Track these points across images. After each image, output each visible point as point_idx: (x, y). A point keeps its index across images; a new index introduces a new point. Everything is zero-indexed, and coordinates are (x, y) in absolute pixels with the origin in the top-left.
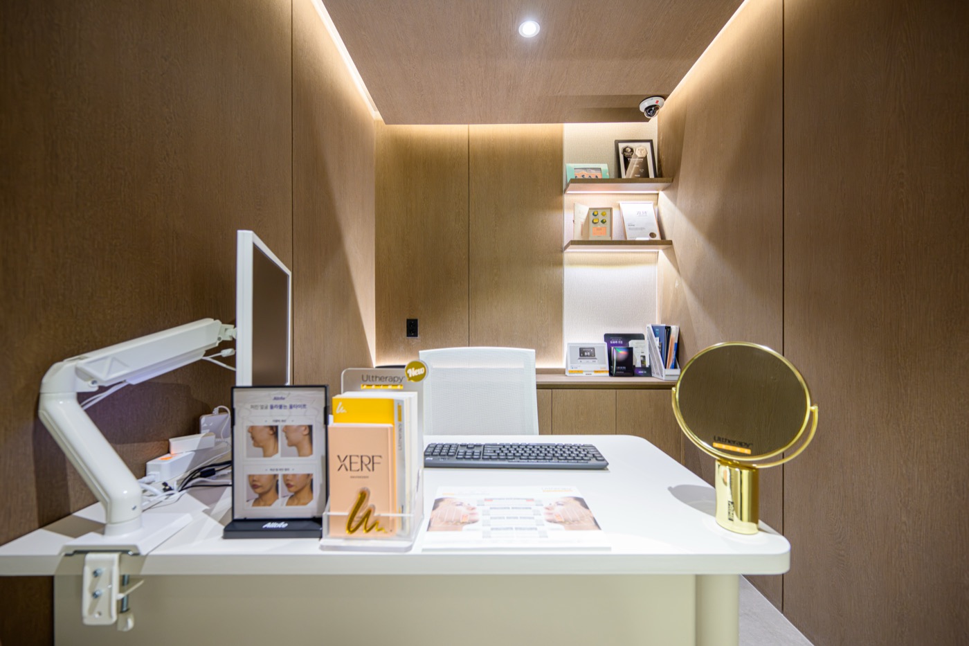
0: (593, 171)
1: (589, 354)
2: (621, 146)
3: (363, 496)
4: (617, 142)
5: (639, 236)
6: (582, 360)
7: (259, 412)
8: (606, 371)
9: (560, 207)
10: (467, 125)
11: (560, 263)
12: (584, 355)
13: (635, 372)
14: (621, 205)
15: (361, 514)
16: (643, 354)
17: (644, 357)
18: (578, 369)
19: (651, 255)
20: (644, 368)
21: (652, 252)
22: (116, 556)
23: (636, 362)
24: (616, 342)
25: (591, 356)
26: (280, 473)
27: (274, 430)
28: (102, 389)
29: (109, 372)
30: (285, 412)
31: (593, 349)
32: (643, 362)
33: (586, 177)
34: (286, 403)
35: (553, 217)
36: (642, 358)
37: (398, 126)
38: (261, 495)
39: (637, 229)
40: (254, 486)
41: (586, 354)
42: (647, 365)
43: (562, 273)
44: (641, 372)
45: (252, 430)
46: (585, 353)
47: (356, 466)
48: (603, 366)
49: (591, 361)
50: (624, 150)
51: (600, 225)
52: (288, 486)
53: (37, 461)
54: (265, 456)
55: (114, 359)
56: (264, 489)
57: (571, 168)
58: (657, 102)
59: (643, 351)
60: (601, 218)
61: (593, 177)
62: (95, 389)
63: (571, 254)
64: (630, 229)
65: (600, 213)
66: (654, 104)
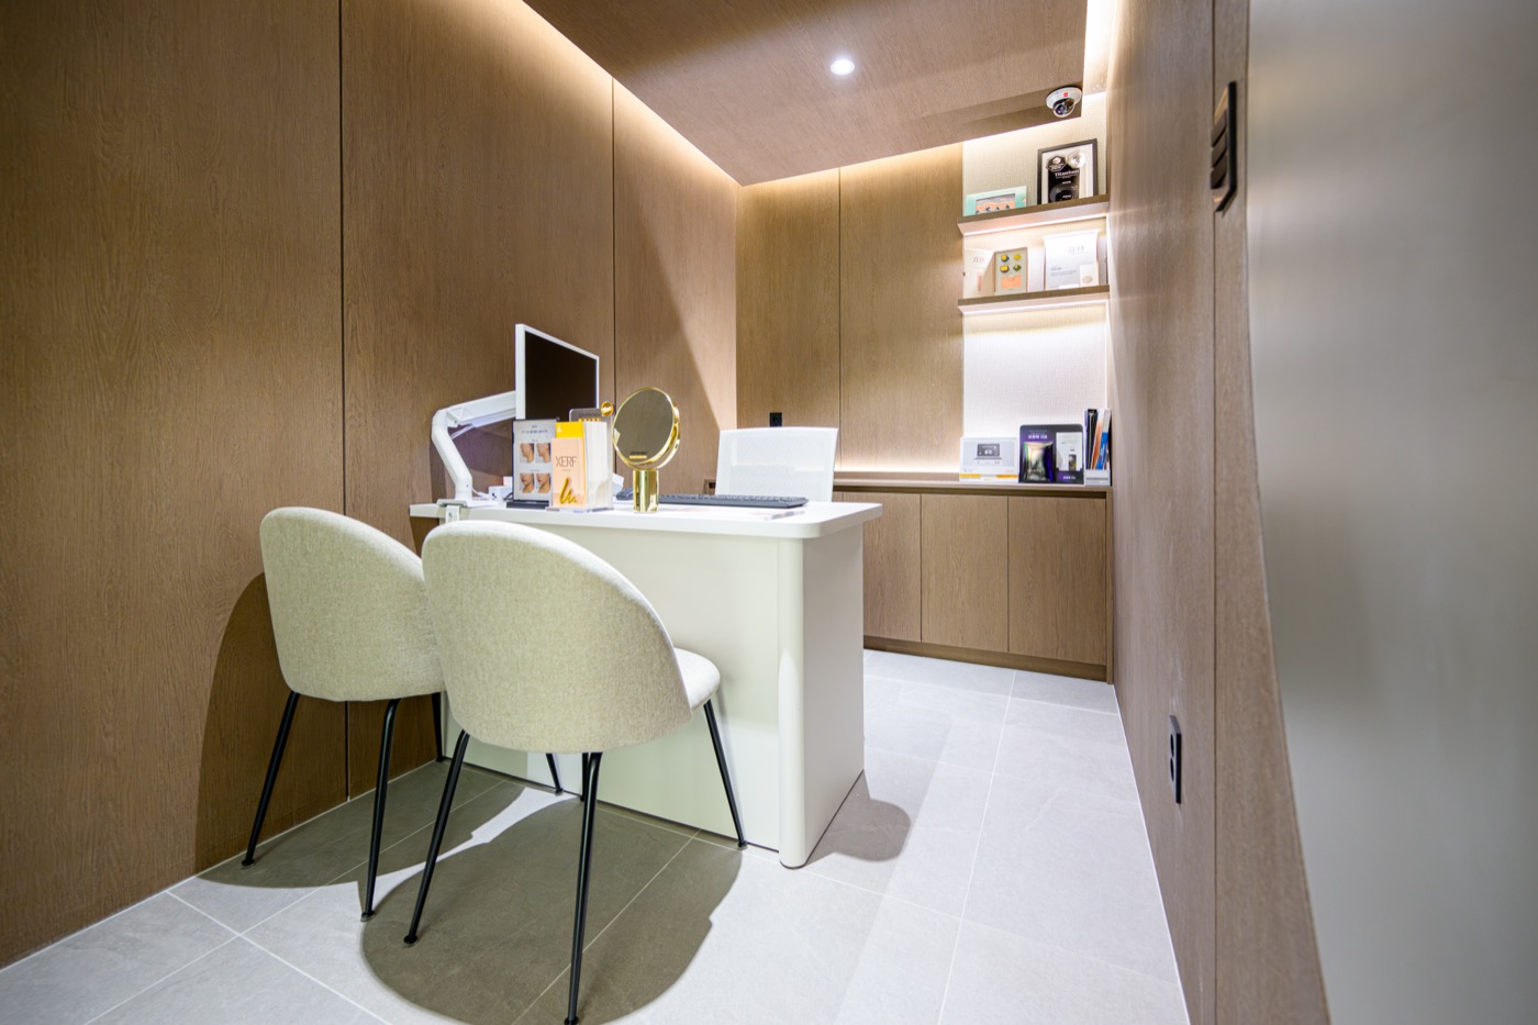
0: (1005, 199)
1: (990, 452)
2: (1046, 157)
3: (568, 481)
4: (1041, 152)
5: (1064, 284)
6: (981, 461)
7: (525, 435)
8: (1015, 476)
9: (958, 255)
10: (837, 169)
11: (958, 331)
12: (983, 454)
13: (1058, 477)
14: (1046, 241)
15: (567, 492)
16: (1073, 453)
17: (1074, 457)
18: (975, 472)
19: (1096, 308)
20: (1072, 472)
21: (1098, 305)
22: (458, 507)
23: (1061, 464)
24: (1038, 437)
25: (993, 454)
26: (535, 473)
27: (532, 445)
28: (460, 428)
29: (463, 416)
30: (537, 435)
31: (998, 445)
32: (1072, 464)
33: (993, 209)
34: (537, 429)
35: (949, 270)
36: (1071, 459)
37: (760, 185)
38: (526, 486)
39: (1064, 273)
40: (523, 481)
41: (986, 452)
42: (1078, 469)
43: (961, 345)
44: (1068, 478)
45: (522, 446)
46: (983, 451)
47: (565, 464)
48: (1010, 468)
49: (993, 461)
50: (1051, 162)
51: (1012, 273)
52: (539, 481)
53: (431, 465)
54: (528, 462)
55: (465, 409)
56: (528, 483)
57: (971, 202)
58: (1066, 94)
59: (1070, 449)
60: (1012, 263)
61: (1002, 208)
62: (456, 426)
63: (972, 315)
64: (1053, 274)
65: (1011, 257)
66: (1062, 97)
